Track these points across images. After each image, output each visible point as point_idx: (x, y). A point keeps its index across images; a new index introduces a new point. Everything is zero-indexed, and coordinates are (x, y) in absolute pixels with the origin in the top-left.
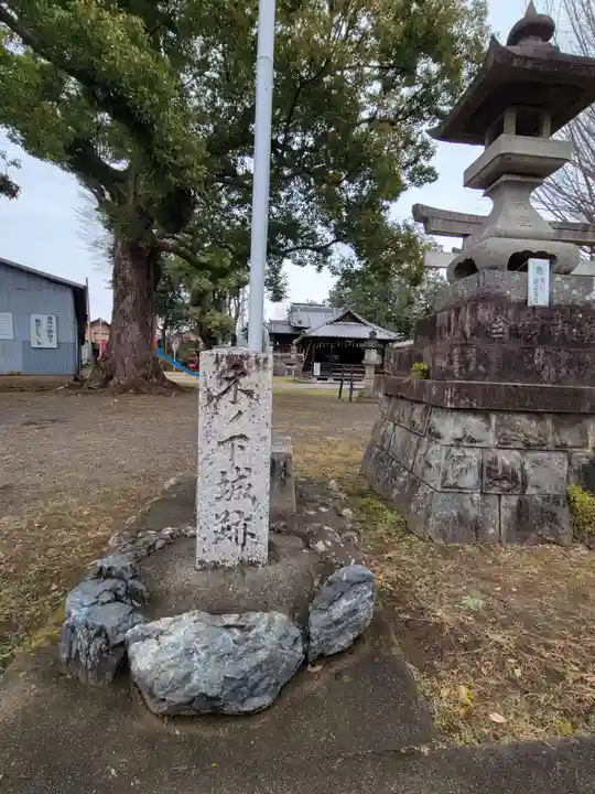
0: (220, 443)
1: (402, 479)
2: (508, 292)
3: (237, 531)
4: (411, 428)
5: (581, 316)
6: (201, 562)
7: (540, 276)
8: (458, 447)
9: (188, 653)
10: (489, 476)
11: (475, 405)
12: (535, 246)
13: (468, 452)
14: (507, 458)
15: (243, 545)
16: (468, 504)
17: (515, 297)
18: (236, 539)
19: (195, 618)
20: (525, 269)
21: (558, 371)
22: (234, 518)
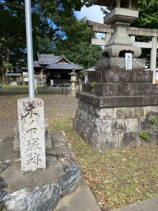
0: (27, 132)
1: (87, 130)
2: (119, 65)
3: (35, 159)
4: (90, 113)
5: (141, 73)
6: (23, 171)
7: (129, 59)
8: (105, 119)
9: (26, 201)
10: (114, 128)
11: (109, 105)
12: (127, 48)
13: (108, 121)
14: (120, 122)
15: (37, 164)
16: (108, 138)
17: (121, 66)
18: (35, 162)
19: (26, 190)
20: (124, 57)
21: (135, 92)
22: (33, 155)
